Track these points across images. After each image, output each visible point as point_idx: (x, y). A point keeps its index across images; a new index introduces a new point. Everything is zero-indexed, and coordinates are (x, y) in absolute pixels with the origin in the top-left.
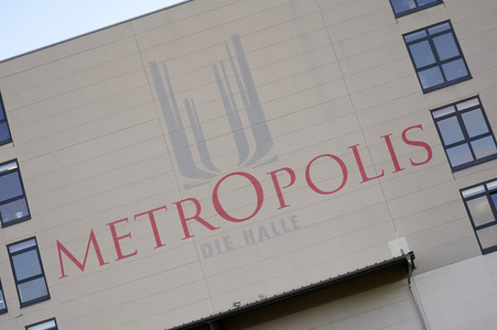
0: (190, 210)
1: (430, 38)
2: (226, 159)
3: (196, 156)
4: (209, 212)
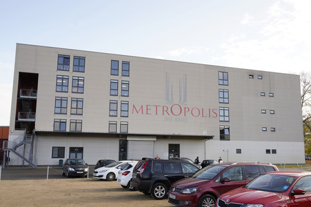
0: (165, 109)
2: (177, 101)
3: (170, 98)
4: (169, 111)
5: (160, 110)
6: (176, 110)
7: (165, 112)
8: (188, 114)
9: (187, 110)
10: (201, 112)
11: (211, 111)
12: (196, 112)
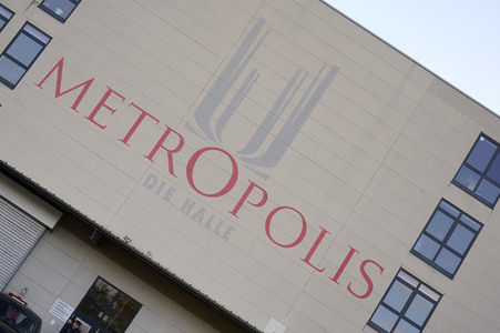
1: (457, 221)
4: (181, 160)
5: (149, 134)
6: (212, 172)
7: (162, 155)
8: (252, 217)
9: (256, 196)
10: (308, 241)
11: (355, 263)
12: (286, 227)
